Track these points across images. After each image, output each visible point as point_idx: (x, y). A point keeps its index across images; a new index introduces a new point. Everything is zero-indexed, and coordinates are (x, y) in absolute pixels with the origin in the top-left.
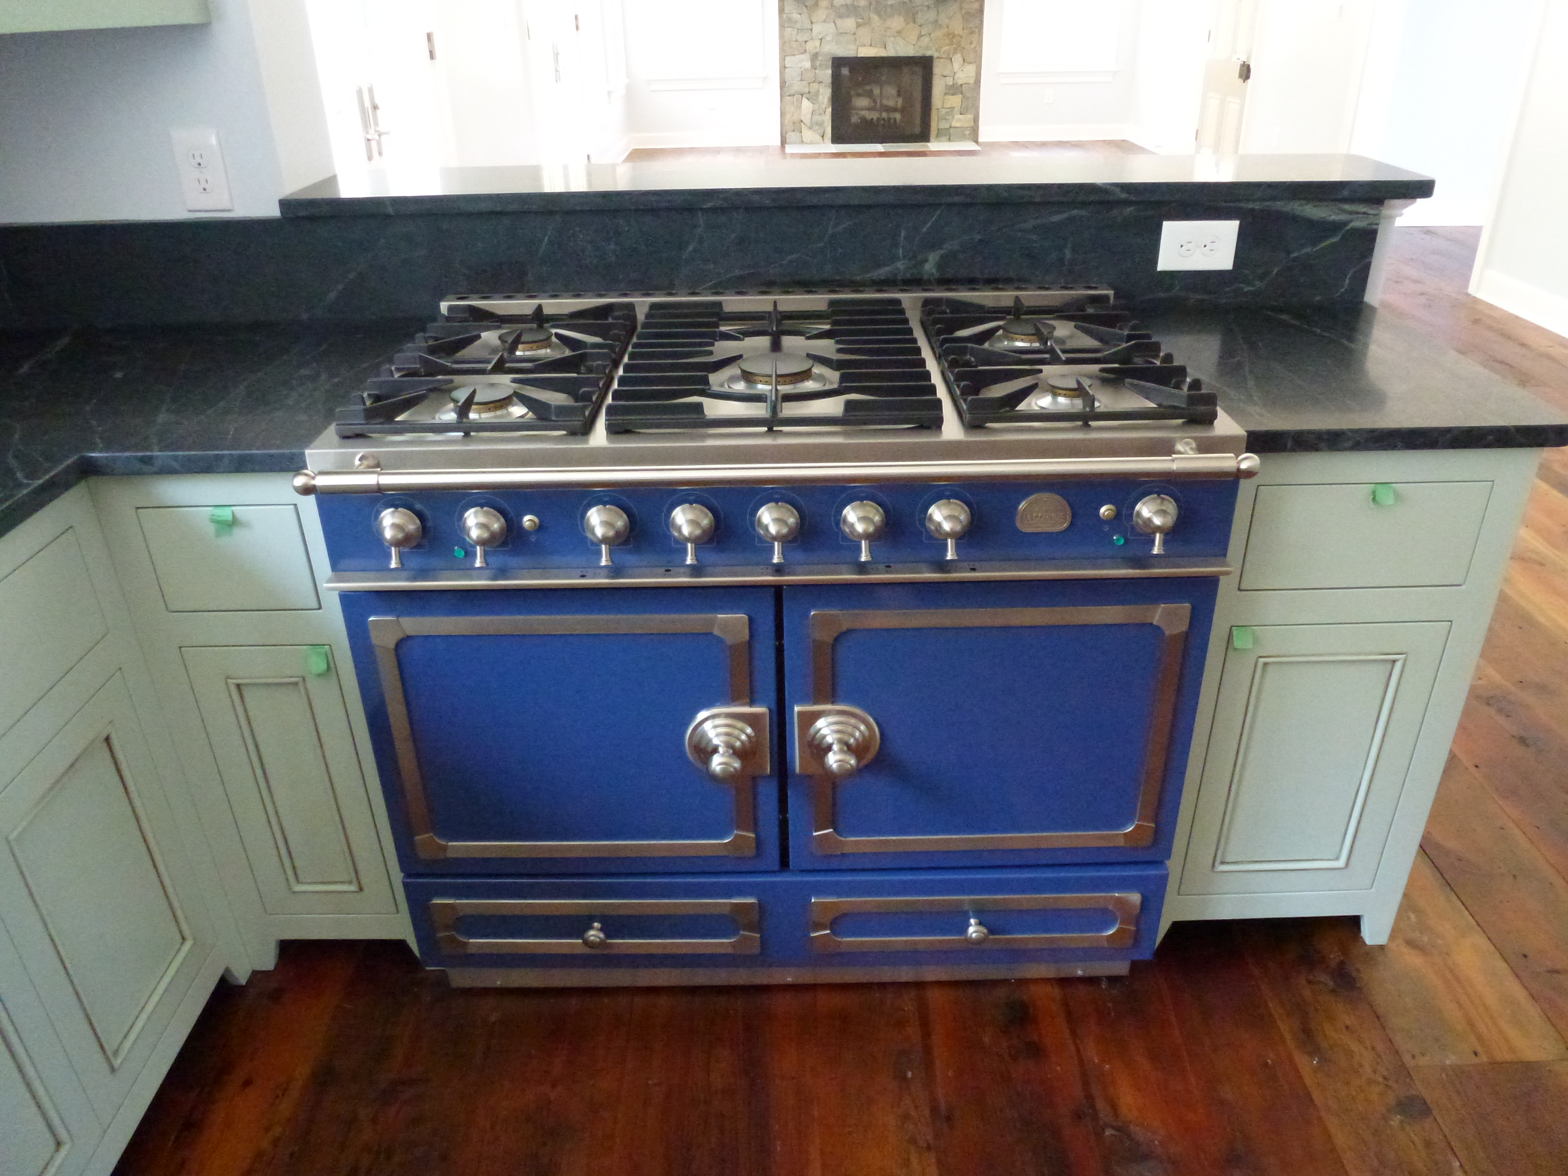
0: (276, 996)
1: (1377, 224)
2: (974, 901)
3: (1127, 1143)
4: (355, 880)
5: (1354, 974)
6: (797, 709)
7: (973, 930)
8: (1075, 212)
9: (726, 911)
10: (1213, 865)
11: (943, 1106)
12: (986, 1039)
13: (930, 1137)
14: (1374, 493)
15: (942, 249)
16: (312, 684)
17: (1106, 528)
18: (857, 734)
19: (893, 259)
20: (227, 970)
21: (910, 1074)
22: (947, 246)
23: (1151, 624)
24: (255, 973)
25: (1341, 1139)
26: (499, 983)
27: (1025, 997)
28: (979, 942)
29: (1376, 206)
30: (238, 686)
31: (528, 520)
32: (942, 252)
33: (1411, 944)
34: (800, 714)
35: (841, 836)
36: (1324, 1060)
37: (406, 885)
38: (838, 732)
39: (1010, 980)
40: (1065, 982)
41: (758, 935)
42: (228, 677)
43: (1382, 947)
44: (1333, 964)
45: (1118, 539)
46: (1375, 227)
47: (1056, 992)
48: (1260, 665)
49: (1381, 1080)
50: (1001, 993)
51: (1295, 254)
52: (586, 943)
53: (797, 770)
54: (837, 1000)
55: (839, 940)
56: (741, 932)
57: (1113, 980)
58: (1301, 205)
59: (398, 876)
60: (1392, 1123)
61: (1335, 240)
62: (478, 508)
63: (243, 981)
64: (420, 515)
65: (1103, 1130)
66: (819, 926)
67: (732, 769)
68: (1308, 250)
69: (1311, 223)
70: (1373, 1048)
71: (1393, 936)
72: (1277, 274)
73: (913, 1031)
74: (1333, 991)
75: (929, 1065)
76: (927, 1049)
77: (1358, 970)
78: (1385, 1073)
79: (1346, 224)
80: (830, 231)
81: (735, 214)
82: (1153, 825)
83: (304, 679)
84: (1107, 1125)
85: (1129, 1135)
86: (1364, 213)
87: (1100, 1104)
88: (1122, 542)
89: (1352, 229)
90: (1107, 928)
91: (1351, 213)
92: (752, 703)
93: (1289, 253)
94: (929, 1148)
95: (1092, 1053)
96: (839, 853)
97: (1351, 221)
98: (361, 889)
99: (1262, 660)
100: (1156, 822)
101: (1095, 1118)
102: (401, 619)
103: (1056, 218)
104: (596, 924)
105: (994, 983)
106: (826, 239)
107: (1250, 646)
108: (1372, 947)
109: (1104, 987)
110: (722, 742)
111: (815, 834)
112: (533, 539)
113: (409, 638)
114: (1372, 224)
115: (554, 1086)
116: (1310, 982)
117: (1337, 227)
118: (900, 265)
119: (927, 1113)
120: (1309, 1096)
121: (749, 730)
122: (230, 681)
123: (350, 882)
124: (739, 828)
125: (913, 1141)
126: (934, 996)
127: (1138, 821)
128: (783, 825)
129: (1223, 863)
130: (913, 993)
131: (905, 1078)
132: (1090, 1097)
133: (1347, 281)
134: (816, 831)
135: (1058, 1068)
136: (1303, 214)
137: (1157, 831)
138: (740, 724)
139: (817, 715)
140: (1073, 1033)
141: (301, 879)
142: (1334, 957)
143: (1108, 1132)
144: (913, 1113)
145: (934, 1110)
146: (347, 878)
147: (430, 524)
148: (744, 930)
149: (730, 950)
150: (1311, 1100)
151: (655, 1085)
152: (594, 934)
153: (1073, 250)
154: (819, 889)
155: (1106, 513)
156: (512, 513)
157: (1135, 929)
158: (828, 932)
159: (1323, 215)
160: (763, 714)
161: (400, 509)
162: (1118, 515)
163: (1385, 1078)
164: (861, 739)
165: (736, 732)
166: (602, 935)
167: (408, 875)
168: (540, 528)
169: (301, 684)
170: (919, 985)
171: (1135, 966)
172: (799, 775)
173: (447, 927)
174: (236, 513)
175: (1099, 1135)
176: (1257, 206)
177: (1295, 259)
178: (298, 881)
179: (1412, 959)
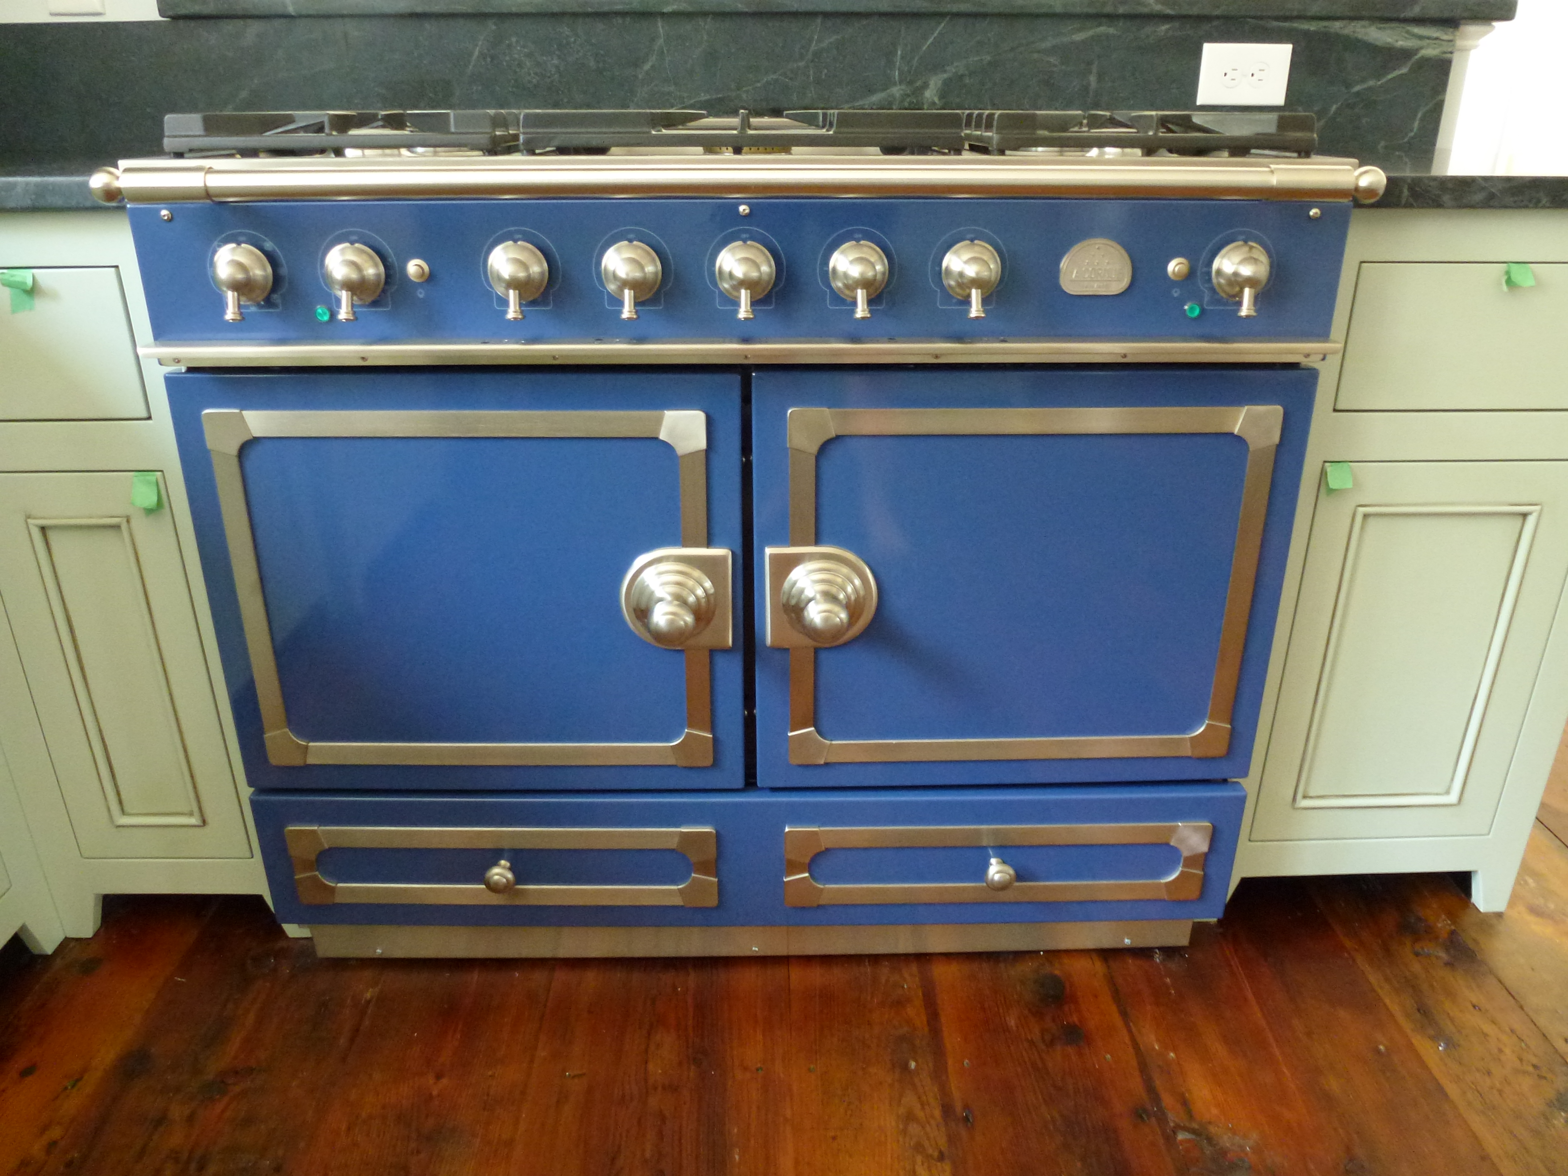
0: (89, 967)
1: (1451, 53)
2: (996, 832)
3: (1208, 1150)
4: (196, 810)
5: (1471, 945)
6: (769, 551)
7: (996, 871)
8: (1102, 29)
9: (673, 844)
10: (1294, 799)
11: (958, 1106)
12: (1012, 1022)
13: (943, 1142)
14: (1508, 273)
15: (945, 71)
16: (140, 525)
17: (1176, 293)
18: (850, 589)
19: (888, 83)
20: (23, 928)
21: (913, 1065)
22: (951, 70)
23: (1232, 434)
24: (67, 941)
25: (1492, 1142)
26: (379, 951)
27: (1057, 972)
28: (1003, 887)
29: (1451, 30)
30: (43, 529)
31: (414, 267)
32: (945, 76)
33: (1534, 910)
34: (773, 557)
35: (825, 739)
36: (1451, 1044)
37: (254, 804)
38: (823, 581)
39: (1039, 952)
40: (1107, 954)
41: (717, 880)
42: (29, 517)
43: (1499, 915)
44: (1444, 935)
45: (1192, 309)
46: (1449, 56)
47: (1099, 966)
48: (1359, 519)
49: (1531, 1069)
50: (1026, 968)
51: (1357, 88)
52: (493, 888)
53: (769, 641)
54: (817, 976)
55: (821, 886)
56: (693, 875)
57: (1169, 952)
58: (1364, 27)
59: (246, 792)
60: (1556, 1122)
61: (1404, 70)
62: (347, 245)
63: (49, 949)
64: (271, 258)
65: (1175, 1133)
66: (793, 867)
67: (682, 623)
68: (1371, 83)
69: (1374, 49)
70: (1512, 1031)
71: (1512, 903)
72: (1335, 113)
73: (916, 1013)
74: (1447, 964)
75: (938, 1051)
76: (935, 1031)
77: (1474, 940)
78: (1535, 1061)
79: (1417, 50)
80: (813, 47)
81: (702, 23)
82: (1229, 726)
83: (128, 521)
84: (1178, 1127)
85: (1209, 1139)
86: (1437, 39)
87: (1167, 1100)
88: (1197, 312)
89: (1423, 57)
90: (1167, 872)
91: (1421, 38)
92: (709, 544)
93: (1348, 86)
94: (941, 1157)
95: (1151, 1040)
96: (822, 762)
97: (1421, 48)
98: (204, 822)
99: (1362, 510)
100: (1232, 721)
101: (1162, 1119)
102: (244, 412)
103: (1079, 37)
104: (503, 862)
105: (1018, 955)
106: (810, 56)
107: (1349, 485)
108: (1487, 915)
109: (1158, 960)
110: (670, 594)
111: (790, 734)
112: (421, 294)
113: (256, 440)
114: (1445, 53)
115: (439, 1077)
116: (1417, 954)
117: (1406, 54)
118: (896, 91)
119: (937, 1113)
120: (1441, 1089)
121: (708, 584)
122: (29, 521)
123: (191, 814)
124: (690, 726)
125: (919, 1148)
126: (942, 973)
127: (1210, 719)
128: (750, 724)
129: (1305, 797)
130: (914, 968)
131: (905, 1067)
132: (1151, 1090)
133: (1416, 124)
134: (792, 731)
135: (1108, 1056)
136: (1365, 38)
137: (1233, 733)
138: (697, 573)
139: (794, 561)
140: (1124, 1014)
141: (127, 809)
142: (1443, 925)
143: (1181, 1136)
144: (920, 1114)
145: (947, 1110)
146: (186, 810)
147: (284, 271)
148: (697, 871)
149: (678, 901)
150: (1446, 1095)
151: (574, 1077)
152: (500, 873)
153: (1100, 77)
154: (798, 815)
155: (1177, 269)
156: (392, 258)
157: (1202, 873)
158: (807, 875)
159: (1389, 40)
160: (724, 558)
161: (243, 245)
162: (1191, 275)
163: (1535, 1067)
164: (853, 598)
165: (691, 583)
166: (510, 875)
167: (261, 790)
168: (431, 278)
169: (124, 526)
170: (923, 958)
171: (1199, 930)
172: (769, 648)
173: (309, 866)
174: (36, 276)
175: (1169, 1139)
176: (1312, 26)
177: (1358, 94)
178: (123, 812)
179: (1539, 928)
